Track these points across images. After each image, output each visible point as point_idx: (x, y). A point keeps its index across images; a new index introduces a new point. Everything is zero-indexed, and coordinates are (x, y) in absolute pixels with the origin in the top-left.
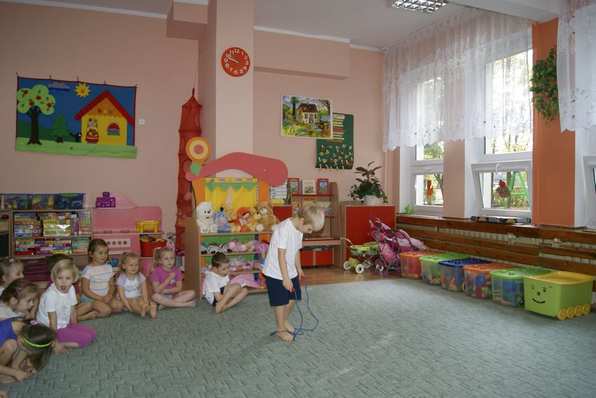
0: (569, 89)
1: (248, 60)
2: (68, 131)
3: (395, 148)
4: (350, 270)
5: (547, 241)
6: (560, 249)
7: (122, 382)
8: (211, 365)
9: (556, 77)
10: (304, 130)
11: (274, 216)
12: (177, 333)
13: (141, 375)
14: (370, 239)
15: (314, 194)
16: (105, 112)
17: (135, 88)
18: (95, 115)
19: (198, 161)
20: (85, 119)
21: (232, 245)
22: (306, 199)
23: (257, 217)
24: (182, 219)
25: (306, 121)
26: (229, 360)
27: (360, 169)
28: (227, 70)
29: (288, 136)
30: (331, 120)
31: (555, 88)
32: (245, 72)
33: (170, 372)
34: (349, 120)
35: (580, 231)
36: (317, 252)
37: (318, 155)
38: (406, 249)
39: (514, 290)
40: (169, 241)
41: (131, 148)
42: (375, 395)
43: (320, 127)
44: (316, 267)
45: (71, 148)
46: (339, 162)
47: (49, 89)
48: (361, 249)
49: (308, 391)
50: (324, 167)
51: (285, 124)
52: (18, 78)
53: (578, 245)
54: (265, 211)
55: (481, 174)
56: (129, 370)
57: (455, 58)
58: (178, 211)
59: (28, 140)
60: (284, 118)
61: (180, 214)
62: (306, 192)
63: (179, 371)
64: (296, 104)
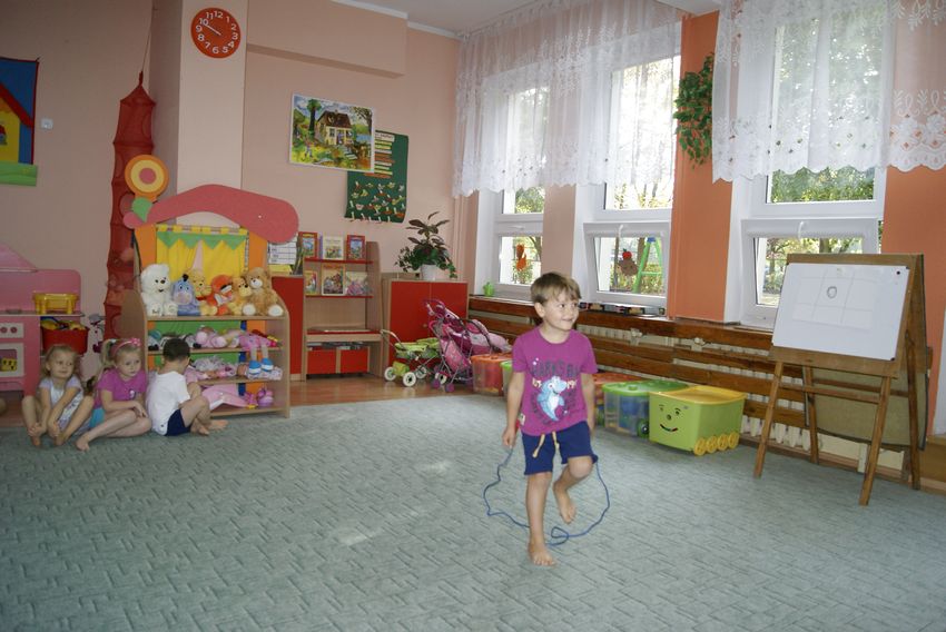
0: (727, 119)
1: (238, 31)
3: (471, 192)
4: (394, 381)
5: (685, 342)
6: (702, 354)
7: (6, 559)
8: (161, 528)
9: (710, 100)
10: (328, 156)
11: (274, 292)
12: (105, 479)
13: (39, 547)
14: (429, 334)
15: (341, 259)
17: (36, 63)
19: (145, 195)
21: (202, 337)
22: (328, 268)
23: (245, 292)
24: (116, 292)
25: (332, 141)
26: (193, 519)
27: (415, 223)
28: (200, 46)
29: (301, 162)
30: (373, 142)
31: (709, 116)
32: (232, 51)
33: (90, 541)
34: (401, 144)
35: (730, 328)
36: (343, 352)
37: (350, 197)
38: (482, 351)
39: (635, 412)
40: (93, 329)
41: (25, 167)
42: (424, 566)
43: (353, 152)
44: (342, 376)
46: (383, 210)
48: (412, 348)
49: (318, 564)
50: (358, 216)
51: (298, 144)
53: (727, 348)
54: (259, 283)
55: (597, 239)
56: (19, 539)
57: (568, 58)
58: (109, 280)
60: (295, 133)
61: (113, 284)
62: (328, 255)
63: (106, 538)
64: (317, 112)
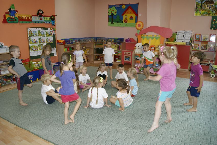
2: (120, 20)
10: (206, 13)
16: (129, 13)
17: (138, 4)
18: (127, 14)
19: (139, 29)
20: (124, 15)
22: (203, 43)
25: (208, 8)
29: (197, 16)
43: (214, 11)
45: (121, 25)
47: (116, 7)
50: (214, 29)
51: (197, 11)
52: (109, 5)
54: (160, 47)
59: (111, 23)
60: (196, 8)
64: (203, 1)
